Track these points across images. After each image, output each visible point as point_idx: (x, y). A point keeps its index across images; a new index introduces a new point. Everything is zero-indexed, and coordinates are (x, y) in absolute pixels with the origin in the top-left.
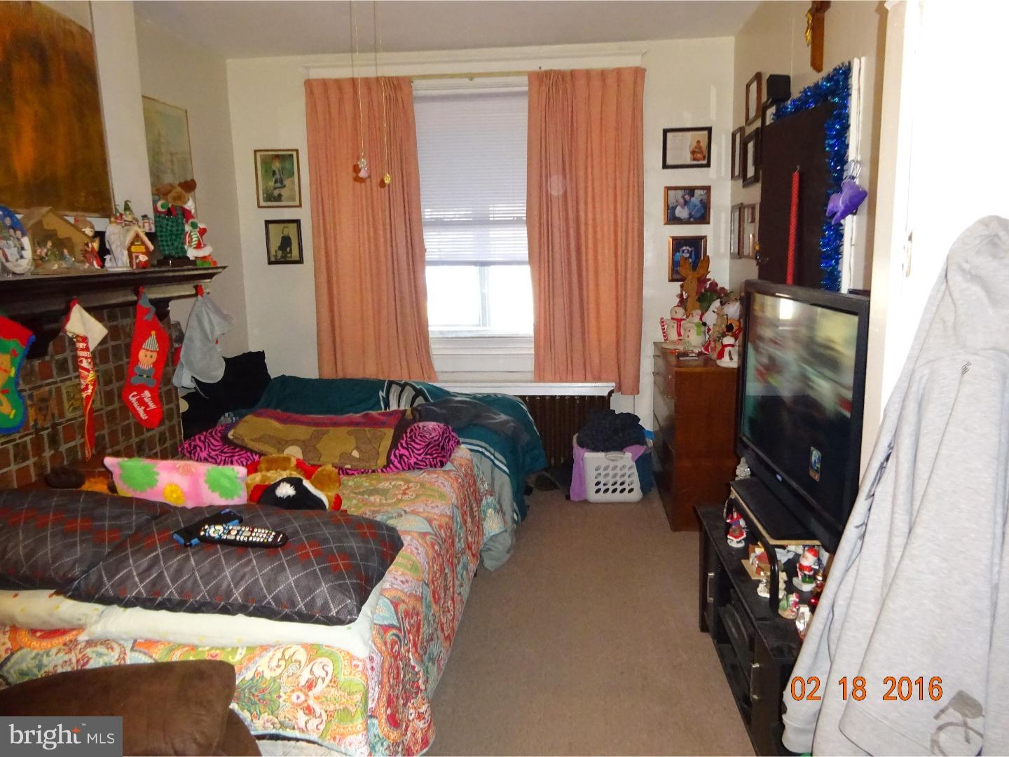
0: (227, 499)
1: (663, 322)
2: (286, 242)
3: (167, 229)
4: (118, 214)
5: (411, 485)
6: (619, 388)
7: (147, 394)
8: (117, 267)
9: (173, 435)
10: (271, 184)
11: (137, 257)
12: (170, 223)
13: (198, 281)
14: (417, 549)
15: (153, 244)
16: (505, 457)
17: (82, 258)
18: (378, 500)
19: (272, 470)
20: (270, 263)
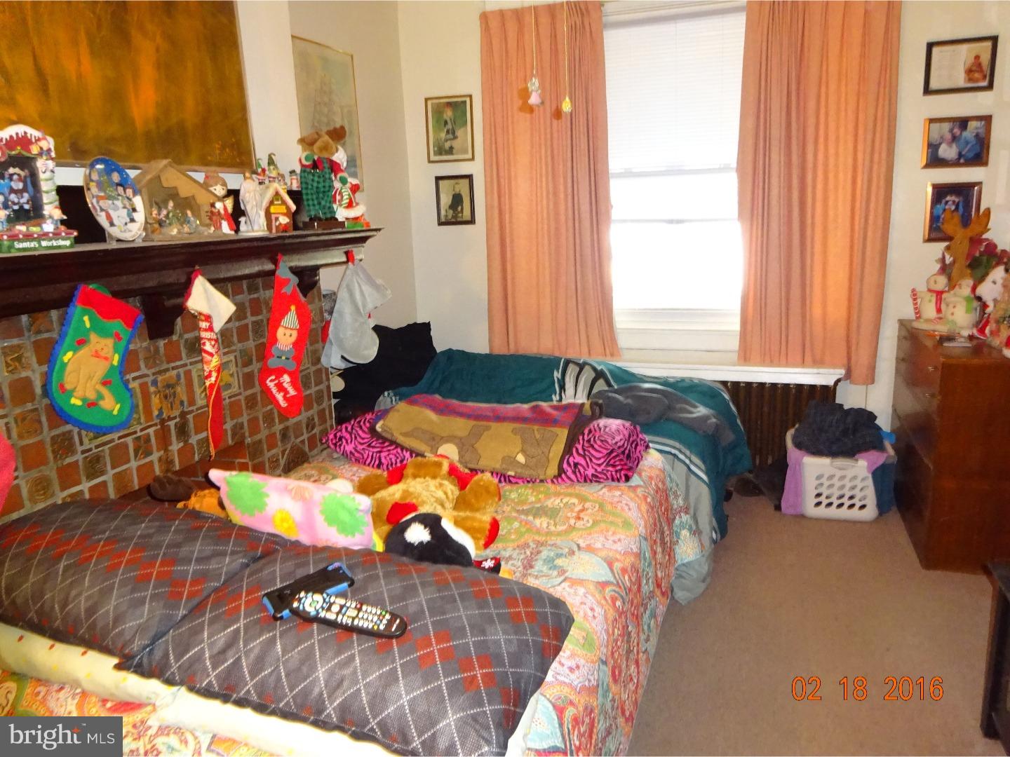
0: (347, 536)
1: (915, 295)
2: (457, 200)
3: (312, 186)
4: (260, 170)
5: (588, 505)
6: (848, 375)
7: (286, 379)
8: (253, 231)
9: (323, 419)
10: (443, 135)
11: (277, 219)
12: (316, 179)
13: (350, 246)
14: (592, 609)
15: (295, 202)
16: (704, 462)
17: (208, 221)
18: (545, 525)
19: (420, 477)
20: (441, 224)
